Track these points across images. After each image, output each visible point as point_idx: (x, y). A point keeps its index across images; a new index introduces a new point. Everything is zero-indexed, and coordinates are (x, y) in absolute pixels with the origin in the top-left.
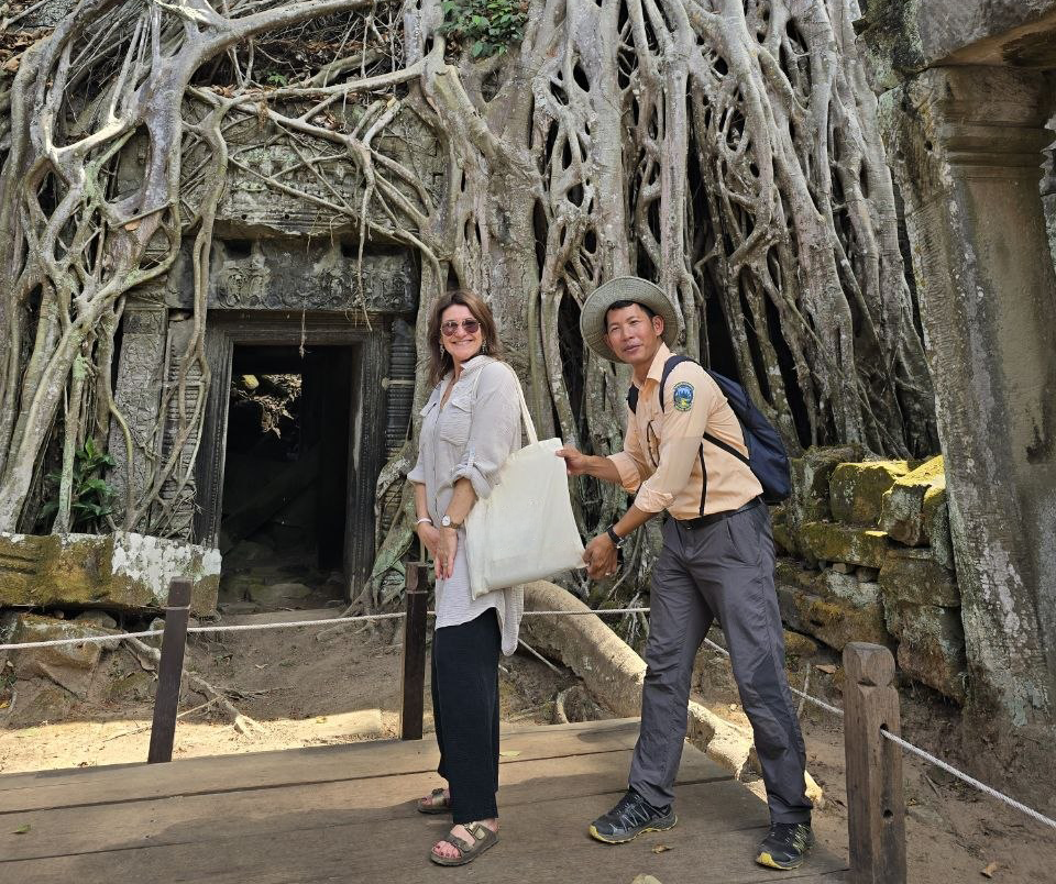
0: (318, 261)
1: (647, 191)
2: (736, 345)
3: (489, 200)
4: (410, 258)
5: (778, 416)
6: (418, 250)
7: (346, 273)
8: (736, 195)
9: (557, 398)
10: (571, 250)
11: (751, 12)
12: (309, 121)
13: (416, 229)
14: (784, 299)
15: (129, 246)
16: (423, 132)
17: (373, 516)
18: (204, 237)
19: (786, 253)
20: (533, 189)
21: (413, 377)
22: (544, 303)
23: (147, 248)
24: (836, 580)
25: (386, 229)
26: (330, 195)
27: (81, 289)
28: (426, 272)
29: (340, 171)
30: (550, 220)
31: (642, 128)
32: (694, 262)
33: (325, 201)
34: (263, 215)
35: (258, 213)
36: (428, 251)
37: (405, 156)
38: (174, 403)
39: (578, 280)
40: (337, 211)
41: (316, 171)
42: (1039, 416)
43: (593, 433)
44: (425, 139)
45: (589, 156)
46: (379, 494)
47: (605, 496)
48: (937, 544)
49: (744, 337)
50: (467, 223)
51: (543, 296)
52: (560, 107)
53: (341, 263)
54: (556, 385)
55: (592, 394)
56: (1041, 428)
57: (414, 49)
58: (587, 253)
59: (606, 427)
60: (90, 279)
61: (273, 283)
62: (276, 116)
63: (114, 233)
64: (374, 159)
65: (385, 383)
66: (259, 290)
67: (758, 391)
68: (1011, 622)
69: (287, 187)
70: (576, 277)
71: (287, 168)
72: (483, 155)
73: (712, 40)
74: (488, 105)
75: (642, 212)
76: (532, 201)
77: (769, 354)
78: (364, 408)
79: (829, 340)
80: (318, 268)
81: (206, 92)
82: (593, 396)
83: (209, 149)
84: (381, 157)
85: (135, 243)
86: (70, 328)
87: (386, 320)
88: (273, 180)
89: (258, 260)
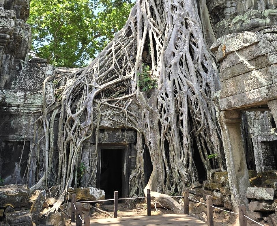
0: (117, 133)
1: (181, 118)
2: (199, 148)
3: (150, 120)
4: (134, 131)
5: (207, 163)
6: (136, 130)
7: (122, 134)
8: (197, 119)
9: (164, 160)
10: (166, 131)
11: (199, 81)
12: (115, 105)
13: (136, 126)
14: (207, 140)
15: (84, 132)
16: (136, 105)
17: (129, 184)
18: (97, 129)
19: (207, 130)
20: (158, 118)
21: (136, 156)
22: (161, 141)
23: (87, 132)
24: (215, 193)
25: (130, 126)
26: (120, 120)
27: (77, 141)
28: (138, 135)
29: (121, 115)
30: (162, 124)
31: (179, 105)
32: (190, 132)
33: (119, 121)
34: (107, 124)
35: (106, 124)
36: (138, 130)
37: (133, 111)
38: (92, 162)
39: (168, 136)
40: (121, 123)
41: (117, 115)
42: (240, 165)
43: (172, 167)
44: (136, 107)
45: (169, 111)
46: (130, 180)
47: (174, 180)
48: (227, 185)
49: (200, 147)
50: (146, 124)
51: (161, 140)
52: (163, 101)
53: (121, 133)
54: (164, 157)
55: (171, 159)
56: (240, 167)
57: (133, 88)
58: (169, 131)
59: (174, 166)
60: (78, 139)
61: (109, 138)
62: (109, 105)
63: (82, 130)
64: (127, 112)
65: (130, 157)
66: (106, 139)
67: (203, 158)
68: (236, 196)
69: (112, 119)
70: (167, 136)
71: (111, 115)
72: (148, 111)
73: (192, 88)
74: (149, 100)
75: (180, 122)
76: (158, 120)
77: (205, 150)
78: (126, 162)
79: (216, 147)
80: (117, 134)
81: (97, 101)
82: (172, 159)
83: (98, 112)
84: (129, 112)
85: (86, 131)
86: (76, 149)
87: (130, 144)
88: (109, 117)
89: (106, 133)
